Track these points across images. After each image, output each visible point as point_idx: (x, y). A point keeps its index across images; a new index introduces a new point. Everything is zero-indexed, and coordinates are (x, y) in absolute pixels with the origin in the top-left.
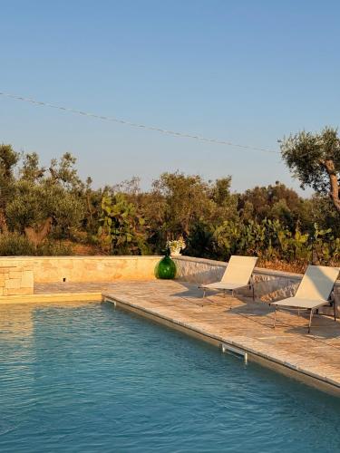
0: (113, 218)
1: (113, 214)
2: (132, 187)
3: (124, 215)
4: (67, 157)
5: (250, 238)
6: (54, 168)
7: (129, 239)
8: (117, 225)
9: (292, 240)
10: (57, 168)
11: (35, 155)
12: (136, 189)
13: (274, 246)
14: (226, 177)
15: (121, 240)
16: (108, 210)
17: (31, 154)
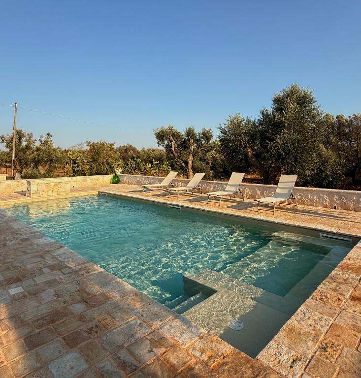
0: (73, 160)
1: (73, 159)
2: (80, 147)
3: (78, 159)
4: (49, 134)
5: (130, 166)
6: (41, 139)
7: (80, 169)
8: (75, 163)
9: (145, 166)
10: (43, 140)
11: (31, 134)
12: (82, 147)
13: (138, 169)
14: (113, 142)
15: (76, 169)
16: (71, 156)
17: (29, 133)
